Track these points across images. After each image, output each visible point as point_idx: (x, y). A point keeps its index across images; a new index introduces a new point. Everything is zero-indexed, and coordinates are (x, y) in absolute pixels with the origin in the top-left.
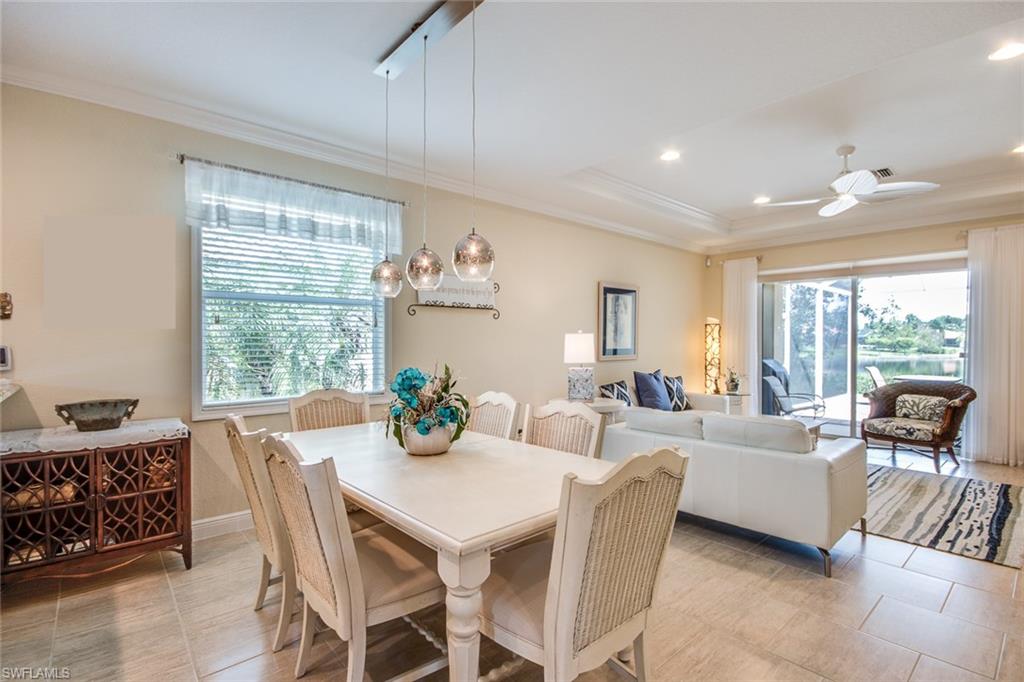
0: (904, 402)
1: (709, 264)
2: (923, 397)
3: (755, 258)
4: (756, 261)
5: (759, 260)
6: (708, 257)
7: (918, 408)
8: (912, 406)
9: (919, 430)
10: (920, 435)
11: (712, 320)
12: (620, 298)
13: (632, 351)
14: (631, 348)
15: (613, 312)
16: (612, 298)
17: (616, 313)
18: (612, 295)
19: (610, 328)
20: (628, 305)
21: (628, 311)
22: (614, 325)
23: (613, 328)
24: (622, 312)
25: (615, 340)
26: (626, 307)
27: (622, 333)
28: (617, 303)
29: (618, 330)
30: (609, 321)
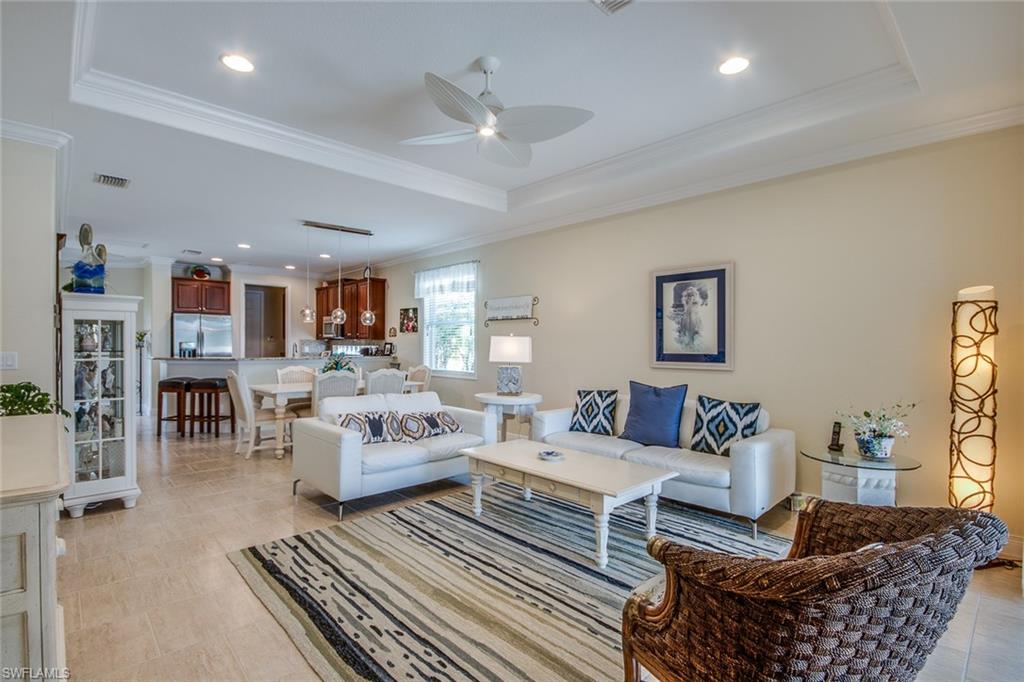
12: (689, 285)
13: (720, 358)
14: (715, 352)
15: (678, 305)
16: (675, 289)
17: (682, 306)
18: (675, 284)
19: (671, 327)
20: (709, 292)
21: (708, 300)
22: (678, 323)
23: (677, 326)
24: (695, 303)
25: (681, 343)
26: (704, 296)
27: (697, 333)
28: (685, 293)
29: (688, 329)
30: (670, 318)
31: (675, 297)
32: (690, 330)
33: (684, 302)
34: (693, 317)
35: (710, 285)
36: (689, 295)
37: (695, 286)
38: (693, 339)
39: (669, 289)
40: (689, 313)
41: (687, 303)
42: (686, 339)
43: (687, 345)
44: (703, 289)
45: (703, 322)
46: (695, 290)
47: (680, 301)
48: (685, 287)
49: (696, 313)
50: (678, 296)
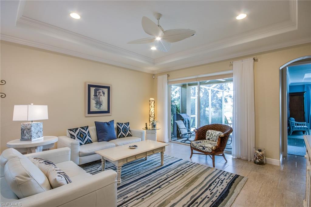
0: (208, 133)
1: (154, 77)
2: (215, 131)
3: (167, 75)
4: (167, 76)
5: (168, 76)
6: (154, 75)
7: (212, 136)
8: (211, 135)
9: (207, 147)
10: (207, 150)
11: (152, 99)
12: (99, 89)
13: (108, 112)
14: (107, 110)
15: (95, 95)
16: (95, 89)
17: (97, 96)
18: (95, 88)
19: (93, 102)
20: (105, 93)
21: (105, 95)
22: (96, 101)
23: (95, 102)
24: (101, 95)
25: (97, 108)
26: (104, 93)
27: (102, 104)
28: (98, 92)
29: (99, 103)
30: (93, 99)
31: (94, 92)
32: (99, 104)
33: (98, 95)
34: (101, 100)
35: (106, 90)
36: (99, 93)
37: (101, 90)
38: (100, 106)
39: (93, 90)
40: (99, 98)
41: (99, 95)
42: (98, 106)
43: (99, 108)
44: (104, 91)
45: (103, 101)
46: (101, 91)
47: (96, 94)
48: (98, 90)
49: (101, 98)
50: (95, 92)
